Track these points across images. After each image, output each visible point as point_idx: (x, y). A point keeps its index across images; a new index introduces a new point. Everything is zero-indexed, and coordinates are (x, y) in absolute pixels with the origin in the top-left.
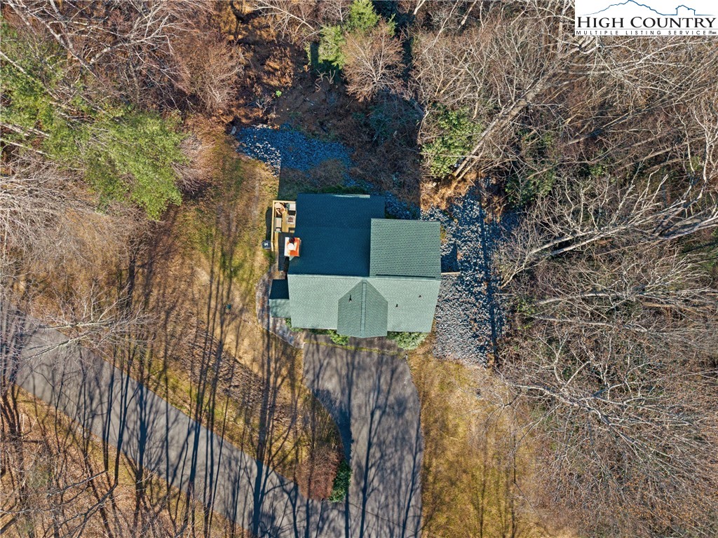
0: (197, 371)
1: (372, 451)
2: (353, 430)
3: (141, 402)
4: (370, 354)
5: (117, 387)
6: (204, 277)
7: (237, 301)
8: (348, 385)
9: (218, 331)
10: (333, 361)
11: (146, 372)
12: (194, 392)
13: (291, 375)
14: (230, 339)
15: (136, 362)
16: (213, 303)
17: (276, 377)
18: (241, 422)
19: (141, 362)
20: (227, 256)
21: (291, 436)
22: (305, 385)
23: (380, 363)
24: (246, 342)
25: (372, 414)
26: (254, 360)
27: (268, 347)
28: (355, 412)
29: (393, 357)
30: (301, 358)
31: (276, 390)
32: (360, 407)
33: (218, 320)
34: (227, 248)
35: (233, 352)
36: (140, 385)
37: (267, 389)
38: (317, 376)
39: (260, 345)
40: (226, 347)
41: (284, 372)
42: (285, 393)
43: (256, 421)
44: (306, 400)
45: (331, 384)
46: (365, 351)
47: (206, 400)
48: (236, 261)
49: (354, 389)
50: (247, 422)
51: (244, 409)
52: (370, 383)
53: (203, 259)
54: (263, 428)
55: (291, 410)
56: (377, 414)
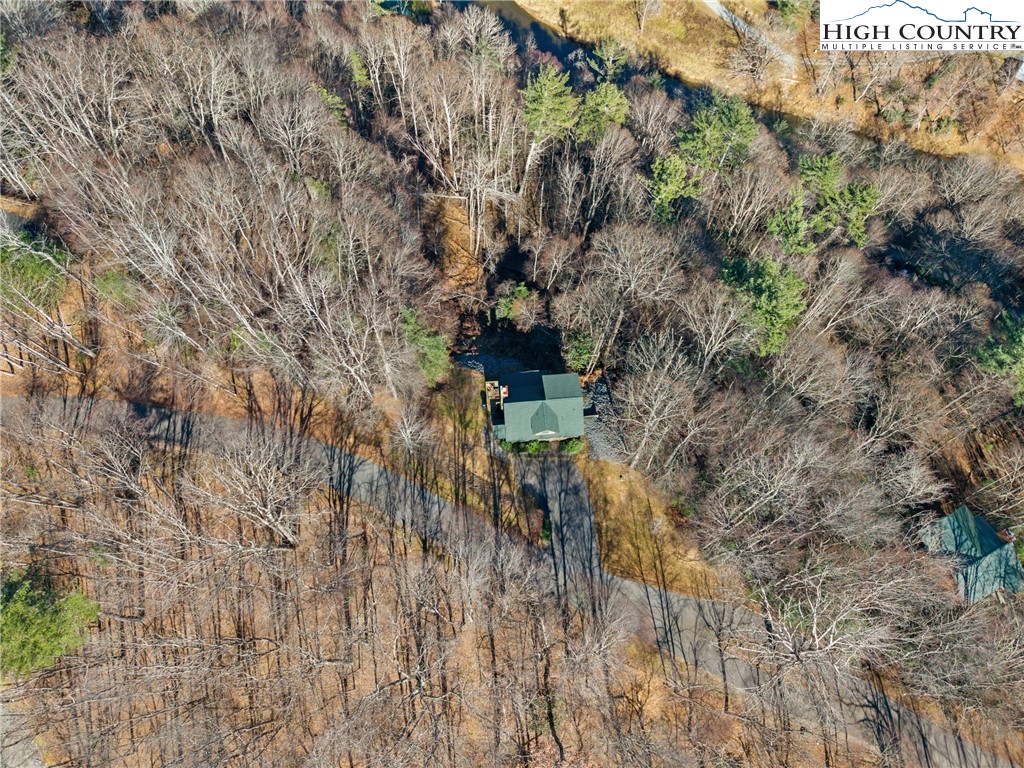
0: (453, 477)
1: (563, 515)
2: (549, 505)
3: (423, 497)
4: (553, 462)
5: (408, 491)
6: (450, 429)
7: (471, 440)
8: (543, 480)
9: (461, 459)
10: (531, 467)
11: (425, 481)
12: (453, 489)
13: (508, 479)
14: (469, 462)
15: (419, 477)
16: (457, 444)
17: (499, 480)
18: (482, 505)
19: (422, 476)
20: (462, 417)
21: (513, 510)
22: (517, 484)
23: (561, 465)
24: (479, 463)
25: (560, 494)
26: (484, 473)
27: (492, 465)
28: (549, 494)
29: (567, 462)
30: (512, 467)
31: (500, 488)
32: (551, 491)
33: (461, 452)
34: (462, 412)
35: (471, 470)
36: (422, 487)
37: (495, 488)
38: (523, 477)
39: (487, 464)
40: (467, 467)
41: (503, 477)
42: (505, 489)
43: (491, 503)
44: (518, 491)
45: (532, 480)
46: (549, 459)
47: (461, 493)
48: (468, 418)
49: (547, 482)
50: (486, 504)
51: (483, 497)
52: (556, 478)
53: (449, 419)
54: (496, 507)
55: (510, 497)
56: (563, 495)
